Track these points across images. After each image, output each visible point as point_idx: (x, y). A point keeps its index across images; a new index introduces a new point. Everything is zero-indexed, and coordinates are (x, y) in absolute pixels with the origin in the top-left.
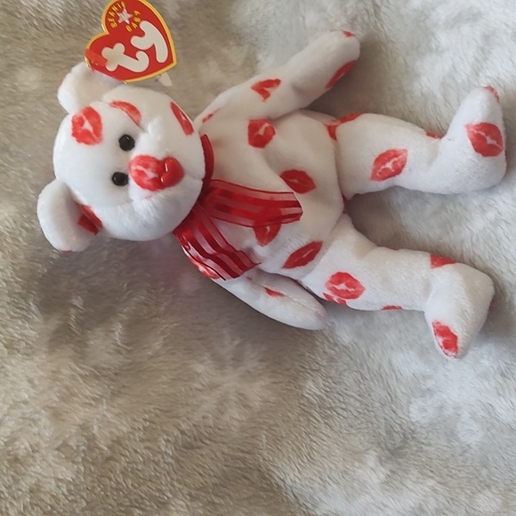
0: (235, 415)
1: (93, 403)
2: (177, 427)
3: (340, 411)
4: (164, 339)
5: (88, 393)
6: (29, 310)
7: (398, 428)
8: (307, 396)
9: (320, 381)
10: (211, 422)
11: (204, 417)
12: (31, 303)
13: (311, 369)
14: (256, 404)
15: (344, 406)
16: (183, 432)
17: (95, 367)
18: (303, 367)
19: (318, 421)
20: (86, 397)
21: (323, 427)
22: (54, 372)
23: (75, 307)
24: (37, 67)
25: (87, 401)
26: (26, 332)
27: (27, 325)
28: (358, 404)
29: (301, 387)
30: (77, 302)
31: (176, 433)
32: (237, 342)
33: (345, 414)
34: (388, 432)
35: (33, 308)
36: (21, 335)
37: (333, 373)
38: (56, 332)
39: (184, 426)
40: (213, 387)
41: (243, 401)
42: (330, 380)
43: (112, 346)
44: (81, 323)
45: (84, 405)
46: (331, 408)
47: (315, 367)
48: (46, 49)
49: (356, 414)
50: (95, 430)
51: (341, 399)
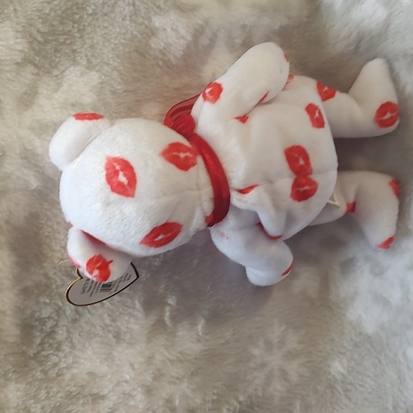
0: (278, 388)
1: (177, 381)
2: (237, 399)
3: (358, 387)
4: (234, 330)
5: (174, 374)
6: (134, 308)
7: (402, 405)
8: (334, 373)
9: (345, 361)
10: (260, 394)
11: (256, 390)
12: (137, 302)
13: (339, 352)
14: (294, 378)
15: (361, 383)
16: (240, 403)
17: (180, 353)
18: (332, 350)
19: (340, 393)
20: (172, 377)
21: (343, 398)
22: (149, 358)
23: (169, 305)
24: (158, 102)
25: (173, 380)
26: (131, 326)
27: (132, 320)
28: (373, 383)
29: (329, 366)
30: (172, 301)
31: (235, 403)
32: (283, 328)
33: (362, 389)
34: (394, 407)
35: (138, 305)
36: (127, 328)
37: (356, 356)
38: (154, 325)
39: (241, 398)
40: (263, 365)
41: (284, 376)
42: (353, 363)
43: (195, 336)
44: (173, 318)
45: (170, 383)
46: (350, 384)
47: (342, 350)
48: (167, 87)
49: (370, 390)
50: (177, 402)
51: (360, 377)
